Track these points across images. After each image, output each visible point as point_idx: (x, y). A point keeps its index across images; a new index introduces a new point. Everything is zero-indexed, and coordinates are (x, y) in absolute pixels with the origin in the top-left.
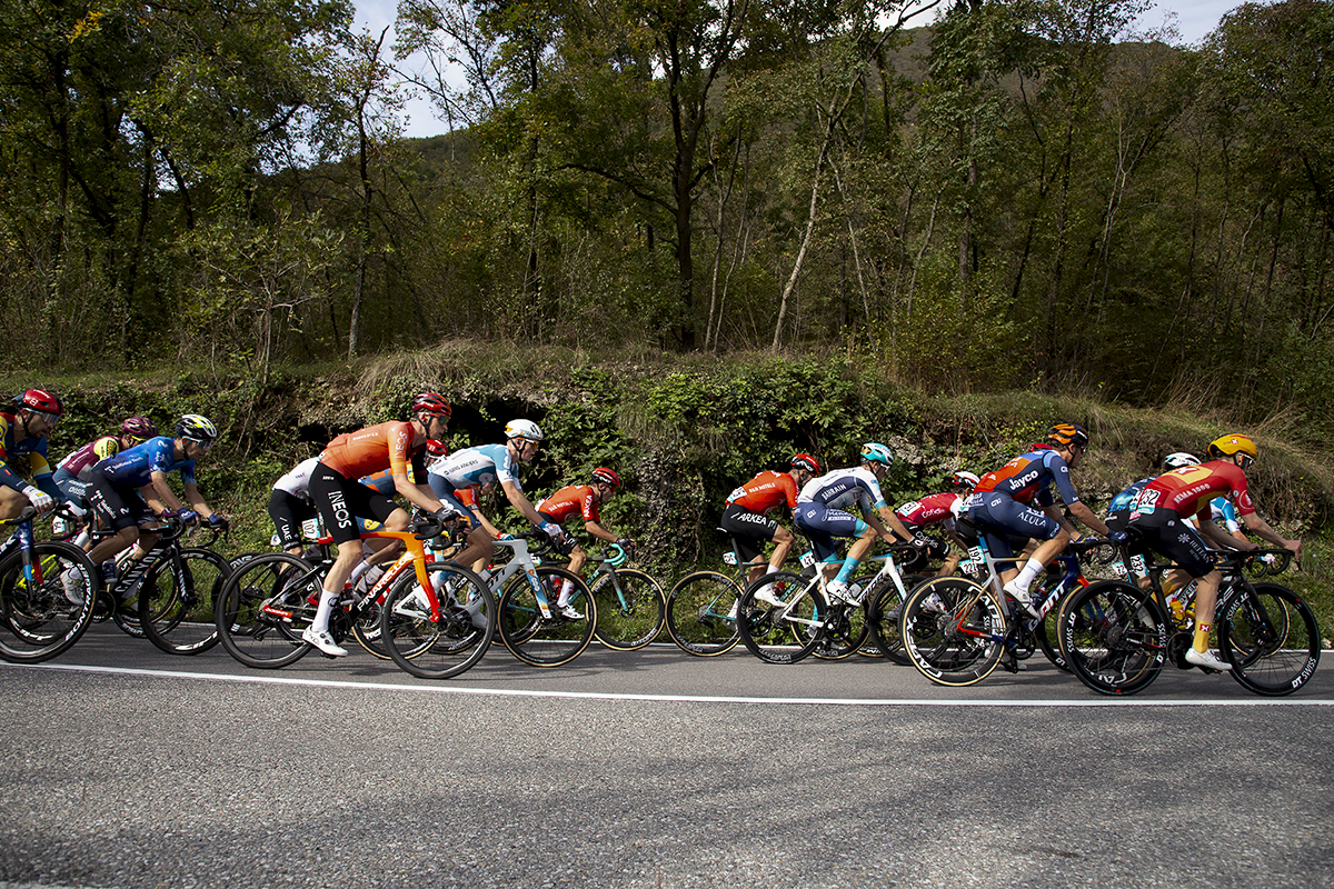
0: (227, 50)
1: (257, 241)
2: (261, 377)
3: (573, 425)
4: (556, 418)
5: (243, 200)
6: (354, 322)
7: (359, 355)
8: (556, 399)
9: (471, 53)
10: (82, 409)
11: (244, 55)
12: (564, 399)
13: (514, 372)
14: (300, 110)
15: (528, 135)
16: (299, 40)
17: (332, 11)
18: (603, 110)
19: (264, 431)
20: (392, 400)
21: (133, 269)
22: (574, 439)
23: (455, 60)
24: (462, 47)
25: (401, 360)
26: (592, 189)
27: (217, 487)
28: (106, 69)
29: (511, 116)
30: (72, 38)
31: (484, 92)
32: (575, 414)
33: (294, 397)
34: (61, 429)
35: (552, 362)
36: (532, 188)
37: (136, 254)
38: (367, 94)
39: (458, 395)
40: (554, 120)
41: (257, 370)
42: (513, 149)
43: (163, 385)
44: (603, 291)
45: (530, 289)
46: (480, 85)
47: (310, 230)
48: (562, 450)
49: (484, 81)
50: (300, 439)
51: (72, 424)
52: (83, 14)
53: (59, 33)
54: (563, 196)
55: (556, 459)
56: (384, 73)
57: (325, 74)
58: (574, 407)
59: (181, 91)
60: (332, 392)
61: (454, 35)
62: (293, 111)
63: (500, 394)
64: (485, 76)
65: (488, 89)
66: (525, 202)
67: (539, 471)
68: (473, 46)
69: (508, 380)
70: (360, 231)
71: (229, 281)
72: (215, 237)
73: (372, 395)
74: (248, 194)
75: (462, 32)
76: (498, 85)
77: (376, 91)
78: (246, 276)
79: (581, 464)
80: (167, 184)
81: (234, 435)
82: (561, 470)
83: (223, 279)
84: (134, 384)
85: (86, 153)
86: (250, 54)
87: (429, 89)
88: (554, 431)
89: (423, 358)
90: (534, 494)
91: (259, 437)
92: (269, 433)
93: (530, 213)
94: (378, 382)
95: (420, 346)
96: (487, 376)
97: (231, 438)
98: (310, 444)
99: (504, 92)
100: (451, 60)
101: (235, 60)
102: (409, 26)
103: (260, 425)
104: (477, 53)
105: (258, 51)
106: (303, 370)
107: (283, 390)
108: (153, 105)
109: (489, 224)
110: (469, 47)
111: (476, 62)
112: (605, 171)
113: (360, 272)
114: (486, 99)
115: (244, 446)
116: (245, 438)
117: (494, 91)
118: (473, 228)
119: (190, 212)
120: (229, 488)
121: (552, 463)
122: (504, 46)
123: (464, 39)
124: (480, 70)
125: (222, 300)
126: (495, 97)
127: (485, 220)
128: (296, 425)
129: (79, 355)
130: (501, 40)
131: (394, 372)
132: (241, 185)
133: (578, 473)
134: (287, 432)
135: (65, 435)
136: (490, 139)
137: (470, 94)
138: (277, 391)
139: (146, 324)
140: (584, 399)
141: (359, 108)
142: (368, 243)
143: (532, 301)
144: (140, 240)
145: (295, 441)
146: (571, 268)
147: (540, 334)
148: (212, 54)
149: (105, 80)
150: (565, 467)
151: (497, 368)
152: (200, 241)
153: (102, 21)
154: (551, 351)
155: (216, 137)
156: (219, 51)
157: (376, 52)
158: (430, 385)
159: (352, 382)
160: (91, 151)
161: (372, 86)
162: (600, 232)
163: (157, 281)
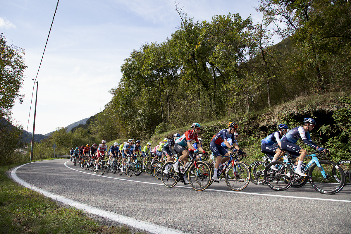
0: (226, 40)
1: (241, 83)
2: (248, 116)
3: (344, 115)
4: (337, 114)
5: (236, 74)
6: (269, 98)
7: (272, 106)
8: (336, 108)
9: (286, 18)
10: (210, 130)
11: (230, 40)
12: (339, 108)
13: (320, 102)
14: (245, 48)
15: (309, 34)
16: (241, 32)
17: (246, 22)
18: (331, 18)
19: (251, 130)
20: (284, 117)
21: (215, 96)
22: (345, 120)
23: (282, 21)
24: (283, 17)
25: (284, 105)
26: (333, 42)
27: (242, 145)
28: (202, 54)
29: (303, 30)
30: (195, 50)
31: (292, 26)
32: (344, 111)
33: (257, 120)
34: (207, 135)
35: (332, 97)
36: (313, 48)
37: (215, 93)
38: (261, 38)
39: (303, 112)
40: (316, 27)
41: (247, 115)
42: (305, 39)
43: (226, 122)
44: (344, 72)
45: (319, 77)
46: (290, 25)
47: (253, 77)
48: (341, 123)
49: (291, 24)
50: (260, 131)
51: (209, 134)
52: (196, 44)
53: (193, 49)
54: (324, 48)
55: (340, 126)
56: (264, 32)
57: (250, 37)
58: (343, 109)
59: (219, 53)
60: (266, 117)
61: (280, 15)
62: (244, 49)
63: (317, 110)
64: (291, 22)
65: (293, 25)
66: (312, 53)
67: (334, 131)
68: (286, 15)
69: (318, 105)
70: (266, 74)
71: (237, 94)
72: (231, 85)
73: (278, 116)
74: (237, 72)
75: (282, 13)
76: (295, 23)
77: (263, 37)
78: (240, 92)
79: (349, 127)
80: (218, 75)
81: (244, 132)
82: (342, 130)
83: (235, 94)
84: (220, 123)
85: (201, 73)
86: (232, 39)
87: (276, 31)
88: (338, 118)
89: (290, 104)
90: (334, 138)
91: (250, 131)
92: (252, 130)
93: (314, 55)
94: (279, 112)
95: (289, 101)
96: (311, 105)
97: (243, 133)
98: (263, 131)
99: (298, 24)
100: (281, 22)
101: (229, 42)
102: (267, 17)
103: (250, 128)
104: (288, 17)
105: (233, 38)
106: (258, 112)
107: (254, 118)
108: (213, 58)
109: (302, 62)
110: (285, 16)
111: (288, 19)
112: (337, 35)
113: (268, 84)
114: (293, 28)
115: (247, 134)
116: (247, 132)
117: (295, 25)
118: (298, 64)
119: (224, 80)
120: (245, 145)
121: (338, 128)
122: (296, 12)
123: (283, 15)
124: (289, 21)
125: (236, 99)
126: (295, 27)
127: (301, 61)
128: (259, 127)
129: (207, 118)
130: (294, 11)
131: (283, 109)
132: (235, 71)
133: (349, 130)
134: (257, 129)
135: (208, 136)
136: (297, 39)
137: (288, 29)
138: (253, 119)
139: (219, 108)
140: (346, 106)
141: (260, 43)
142: (269, 76)
143: (320, 80)
144: (215, 89)
145: (259, 131)
146: (331, 68)
147: (325, 90)
148: (223, 42)
149: (202, 56)
150: (343, 128)
151: (314, 102)
152: (228, 86)
153: (200, 44)
154: (331, 94)
155: (228, 61)
156: (225, 41)
157: (261, 27)
158: (294, 111)
159: (272, 113)
160: (202, 72)
161: (262, 36)
162: (339, 54)
163: (220, 98)
